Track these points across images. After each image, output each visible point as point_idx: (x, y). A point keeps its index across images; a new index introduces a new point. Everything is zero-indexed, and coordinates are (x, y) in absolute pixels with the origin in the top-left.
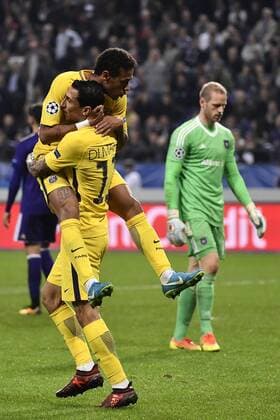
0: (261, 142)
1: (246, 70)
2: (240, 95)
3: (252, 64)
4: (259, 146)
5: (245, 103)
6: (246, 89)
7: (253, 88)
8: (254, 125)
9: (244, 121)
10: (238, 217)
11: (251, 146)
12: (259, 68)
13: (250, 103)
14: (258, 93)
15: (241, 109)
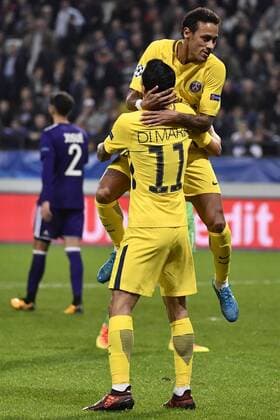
0: (270, 134)
1: (255, 58)
2: (248, 84)
3: (261, 52)
4: (266, 138)
5: (253, 94)
6: (254, 78)
7: (262, 78)
8: (261, 116)
9: (252, 112)
10: (244, 212)
11: (259, 138)
12: (269, 57)
13: (259, 93)
14: (266, 83)
15: (248, 99)
